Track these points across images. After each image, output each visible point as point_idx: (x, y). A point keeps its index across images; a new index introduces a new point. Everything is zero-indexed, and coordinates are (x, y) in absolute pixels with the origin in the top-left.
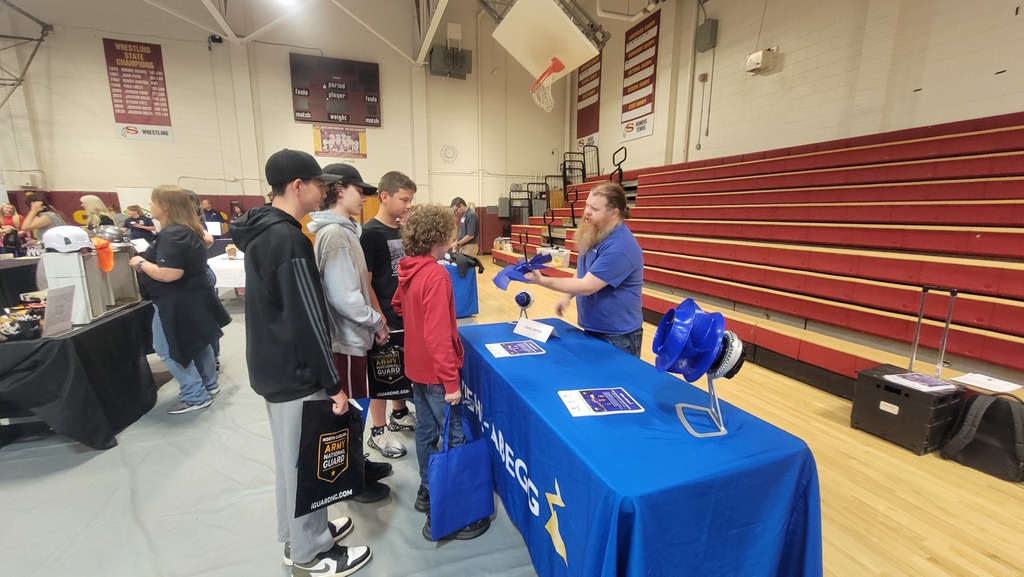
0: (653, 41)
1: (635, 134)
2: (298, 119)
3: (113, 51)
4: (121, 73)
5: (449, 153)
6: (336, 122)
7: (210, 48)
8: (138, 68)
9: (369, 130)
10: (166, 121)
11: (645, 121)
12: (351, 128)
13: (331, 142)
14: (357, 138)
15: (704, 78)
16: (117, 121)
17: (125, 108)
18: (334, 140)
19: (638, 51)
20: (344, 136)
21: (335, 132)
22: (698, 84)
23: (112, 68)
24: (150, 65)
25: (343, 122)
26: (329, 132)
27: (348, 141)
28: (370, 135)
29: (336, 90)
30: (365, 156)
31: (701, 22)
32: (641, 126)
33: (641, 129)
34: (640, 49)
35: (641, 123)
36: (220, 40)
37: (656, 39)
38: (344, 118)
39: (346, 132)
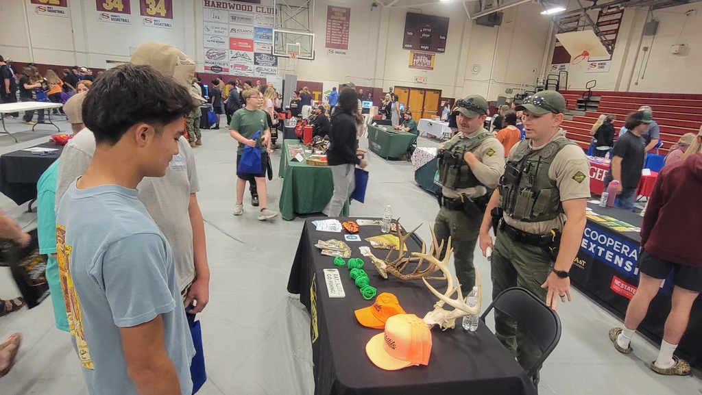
0: (618, 21)
1: (596, 69)
2: (404, 47)
3: (331, 12)
4: (332, 22)
5: (476, 69)
6: (424, 49)
7: (372, 10)
8: (339, 20)
9: (437, 54)
10: (345, 47)
11: (605, 64)
12: (428, 53)
13: (418, 60)
14: (430, 59)
15: (646, 49)
16: (326, 47)
17: (331, 41)
18: (420, 59)
19: (606, 23)
20: (424, 57)
21: (421, 55)
22: (641, 51)
23: (329, 20)
24: (344, 18)
25: (427, 50)
26: (418, 55)
27: (425, 60)
28: (437, 57)
29: (426, 32)
30: (432, 69)
31: (649, 21)
32: (602, 66)
33: (601, 67)
34: (609, 23)
35: (602, 64)
36: (376, 6)
37: (620, 20)
38: (427, 48)
39: (425, 55)
